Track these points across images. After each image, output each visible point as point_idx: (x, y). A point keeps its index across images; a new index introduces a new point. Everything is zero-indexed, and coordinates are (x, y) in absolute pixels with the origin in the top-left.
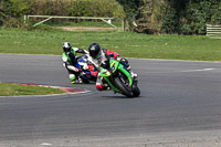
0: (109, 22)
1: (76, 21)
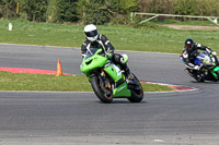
0: (215, 21)
1: (182, 19)
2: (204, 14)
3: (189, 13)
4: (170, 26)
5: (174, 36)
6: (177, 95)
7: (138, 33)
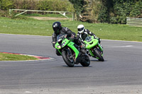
1: (43, 13)
2: (57, 10)
3: (47, 9)
4: (35, 18)
5: (37, 24)
6: (40, 62)
7: (15, 22)
